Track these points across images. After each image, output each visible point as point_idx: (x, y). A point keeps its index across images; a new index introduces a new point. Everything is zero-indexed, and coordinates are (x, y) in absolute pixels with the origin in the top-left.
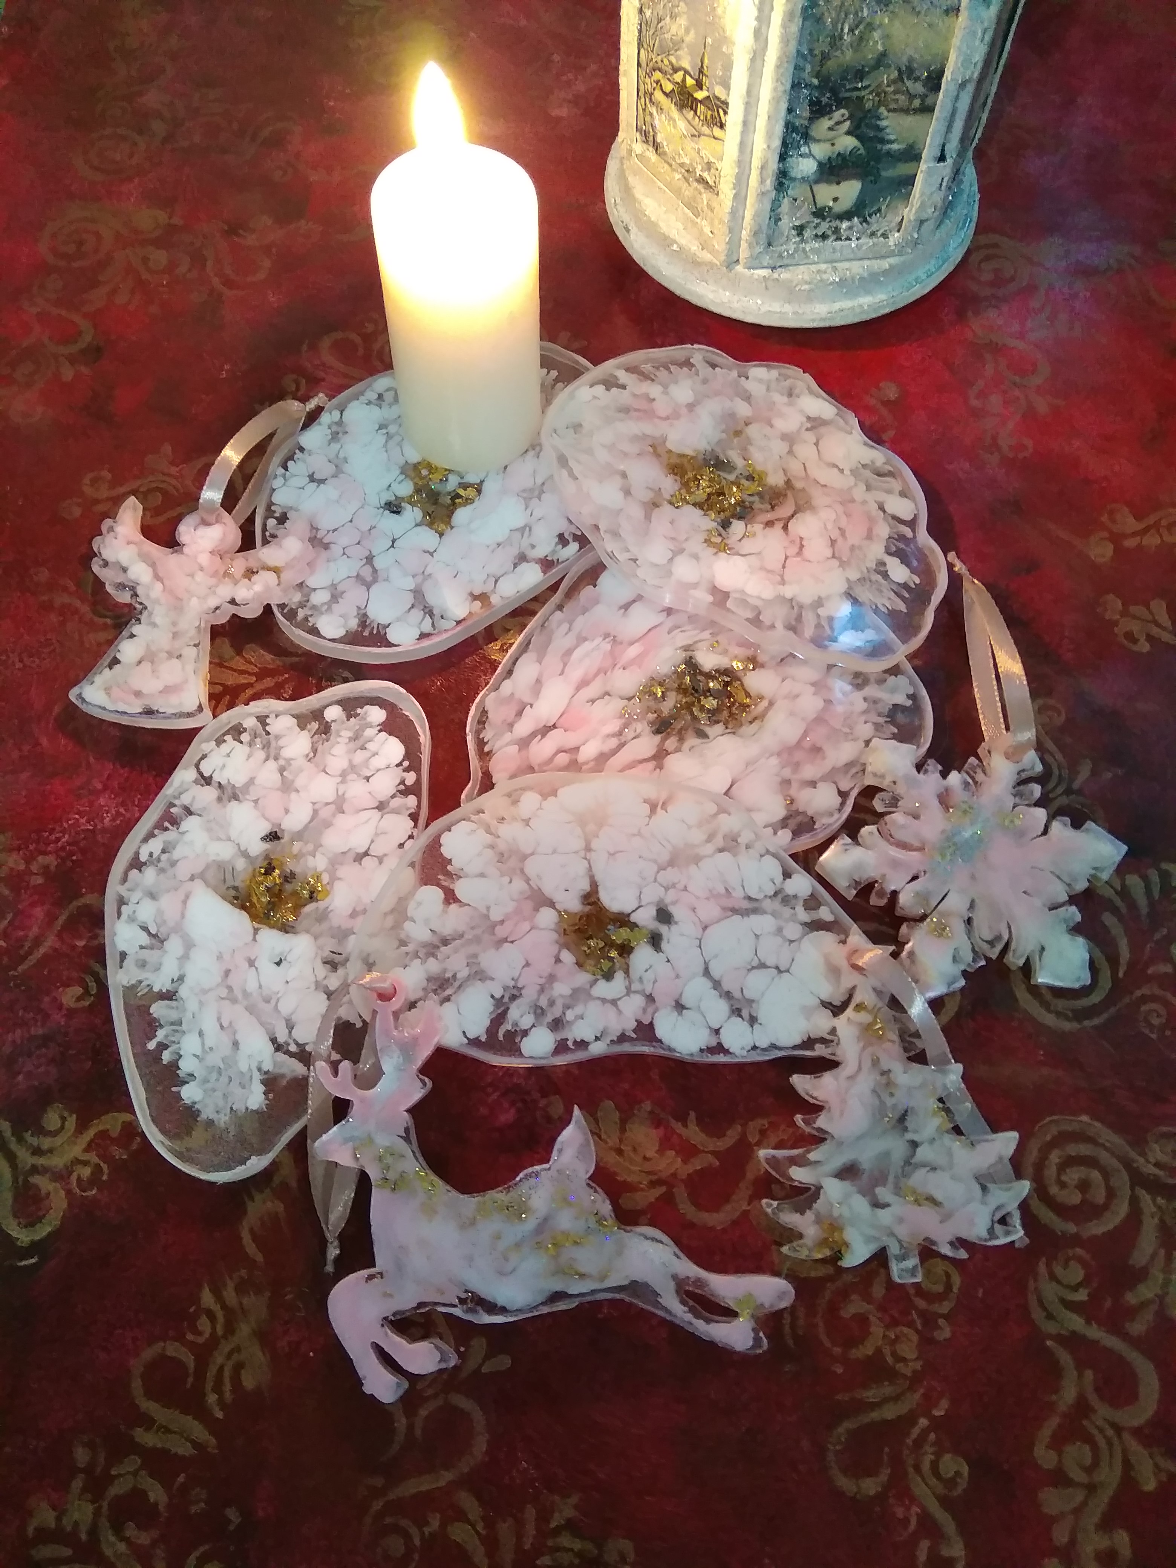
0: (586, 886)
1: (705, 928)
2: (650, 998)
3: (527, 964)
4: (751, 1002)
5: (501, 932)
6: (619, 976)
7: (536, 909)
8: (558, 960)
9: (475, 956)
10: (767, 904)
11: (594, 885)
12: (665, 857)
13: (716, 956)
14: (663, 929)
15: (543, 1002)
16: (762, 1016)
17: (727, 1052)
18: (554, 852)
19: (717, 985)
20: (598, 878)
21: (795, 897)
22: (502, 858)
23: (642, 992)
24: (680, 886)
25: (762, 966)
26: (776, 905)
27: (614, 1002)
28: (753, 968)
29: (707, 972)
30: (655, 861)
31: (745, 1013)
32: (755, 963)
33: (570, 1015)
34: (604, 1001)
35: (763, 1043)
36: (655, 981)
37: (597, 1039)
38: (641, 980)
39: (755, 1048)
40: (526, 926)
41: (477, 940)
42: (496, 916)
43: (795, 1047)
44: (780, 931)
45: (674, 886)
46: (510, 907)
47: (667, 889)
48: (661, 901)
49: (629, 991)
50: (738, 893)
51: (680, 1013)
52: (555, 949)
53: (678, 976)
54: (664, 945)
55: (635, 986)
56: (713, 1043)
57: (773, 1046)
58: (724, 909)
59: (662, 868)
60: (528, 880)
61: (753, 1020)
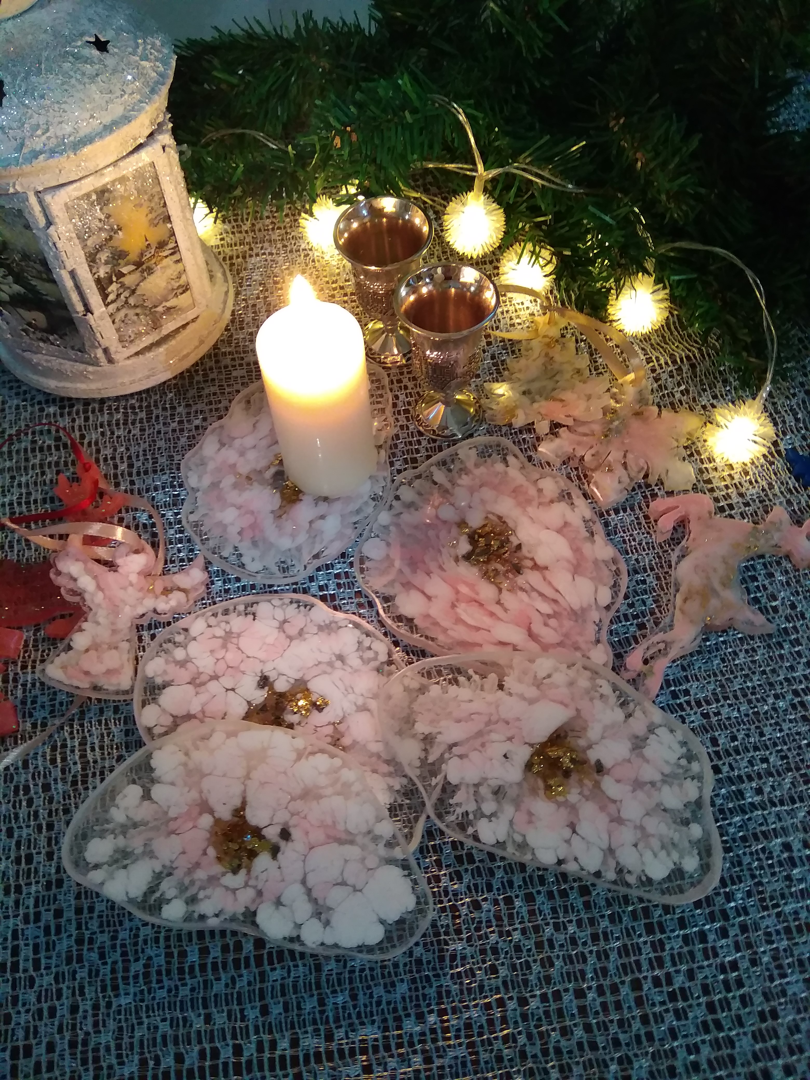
0: (237, 802)
1: (311, 848)
2: (260, 893)
3: (184, 853)
4: (330, 909)
5: (172, 825)
6: (243, 872)
7: (200, 814)
8: (205, 853)
9: (151, 840)
10: (359, 839)
11: (244, 803)
12: (298, 791)
13: (313, 871)
14: (282, 844)
15: (187, 881)
16: (334, 922)
17: (303, 944)
18: (224, 776)
19: (309, 892)
20: (248, 799)
21: (381, 837)
22: (189, 773)
23: (255, 887)
24: (302, 815)
25: (343, 883)
26: (367, 840)
27: (234, 891)
28: (337, 884)
29: (304, 882)
30: (290, 794)
31: (323, 917)
32: (340, 880)
33: (201, 895)
34: (227, 888)
35: (330, 941)
36: (267, 881)
37: (215, 915)
38: (257, 878)
39: (322, 944)
40: (190, 825)
41: (157, 828)
42: (172, 814)
43: (351, 949)
44: (363, 860)
45: (298, 814)
46: (184, 809)
47: (293, 815)
48: (286, 823)
49: (246, 885)
50: (341, 827)
51: (277, 908)
52: (204, 844)
53: (283, 880)
54: (280, 856)
55: (252, 882)
56: (294, 935)
57: (336, 946)
58: (328, 837)
59: (293, 799)
60: (201, 792)
61: (327, 923)
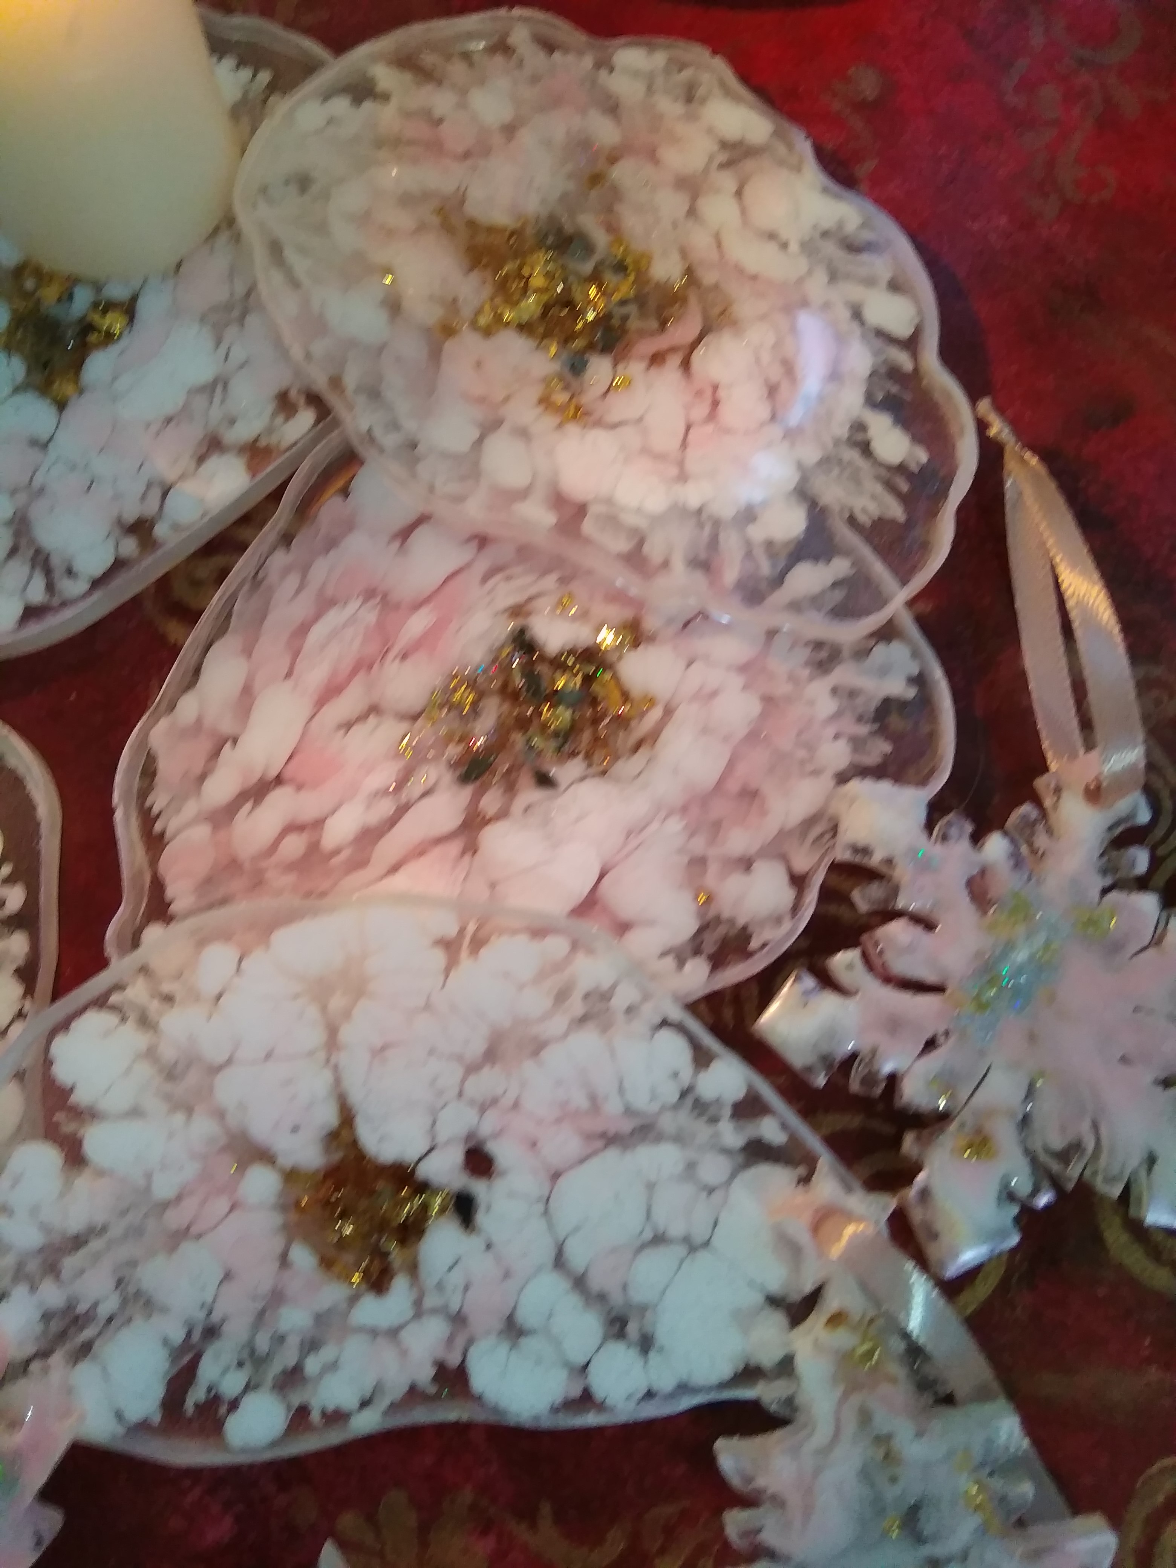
0: (329, 1117)
1: (556, 1176)
2: (459, 1320)
3: (228, 1276)
4: (643, 1309)
5: (175, 1219)
6: (400, 1285)
7: (242, 1167)
8: (284, 1260)
9: (133, 1264)
10: (668, 1123)
11: (347, 1117)
12: (477, 1047)
13: (577, 1229)
14: (479, 1188)
15: (263, 1343)
16: (662, 1335)
17: (601, 1407)
18: (268, 1056)
19: (580, 1283)
20: (356, 1097)
21: (718, 1101)
22: (171, 1074)
23: (441, 1310)
24: (507, 1101)
25: (659, 1240)
26: (684, 1118)
27: (394, 1333)
28: (642, 1247)
29: (559, 1261)
30: (460, 1058)
31: (632, 1329)
32: (648, 1235)
33: (312, 1365)
34: (374, 1333)
35: (665, 1383)
36: (467, 1288)
37: (365, 1404)
38: (440, 1286)
39: (650, 1395)
40: (221, 1205)
41: (136, 1232)
42: (164, 1189)
43: (723, 1385)
44: (691, 1167)
45: (494, 1101)
46: (190, 1171)
47: (483, 1109)
48: (470, 1136)
49: (419, 1311)
50: (613, 1107)
51: (514, 1346)
52: (277, 1244)
53: (507, 1275)
54: (481, 1218)
55: (430, 1301)
56: (576, 1392)
57: (683, 1388)
58: (589, 1137)
59: (472, 1069)
60: (220, 1115)
61: (646, 1344)
